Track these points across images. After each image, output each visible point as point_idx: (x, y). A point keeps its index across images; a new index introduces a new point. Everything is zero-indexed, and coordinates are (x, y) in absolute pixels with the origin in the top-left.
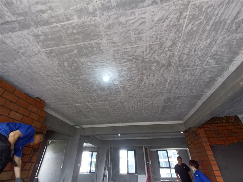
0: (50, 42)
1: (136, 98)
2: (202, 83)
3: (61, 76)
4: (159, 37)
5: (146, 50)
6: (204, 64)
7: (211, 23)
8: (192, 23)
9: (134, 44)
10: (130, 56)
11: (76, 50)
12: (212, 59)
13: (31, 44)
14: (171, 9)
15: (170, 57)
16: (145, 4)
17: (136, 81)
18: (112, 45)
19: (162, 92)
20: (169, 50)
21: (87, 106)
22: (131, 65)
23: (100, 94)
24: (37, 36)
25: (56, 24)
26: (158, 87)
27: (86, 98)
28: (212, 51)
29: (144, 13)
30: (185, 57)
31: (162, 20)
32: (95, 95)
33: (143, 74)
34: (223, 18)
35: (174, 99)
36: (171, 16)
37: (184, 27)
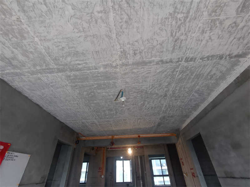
0: (77, 80)
1: (137, 117)
2: (189, 107)
3: (78, 101)
4: (159, 80)
5: (149, 87)
6: (191, 96)
7: (194, 74)
8: (182, 74)
9: (141, 83)
10: (137, 90)
11: (96, 85)
12: (196, 93)
13: (62, 81)
14: (168, 67)
15: (166, 91)
16: (151, 64)
17: (139, 105)
18: (125, 83)
19: (159, 113)
20: (166, 87)
21: (93, 122)
22: (137, 95)
23: (107, 113)
24: (68, 77)
25: (86, 71)
26: (156, 109)
27: (94, 116)
28: (196, 89)
29: (150, 68)
30: (177, 91)
31: (162, 72)
32: (102, 114)
33: (145, 100)
34: (202, 72)
35: (168, 117)
36: (169, 70)
37: (176, 76)
